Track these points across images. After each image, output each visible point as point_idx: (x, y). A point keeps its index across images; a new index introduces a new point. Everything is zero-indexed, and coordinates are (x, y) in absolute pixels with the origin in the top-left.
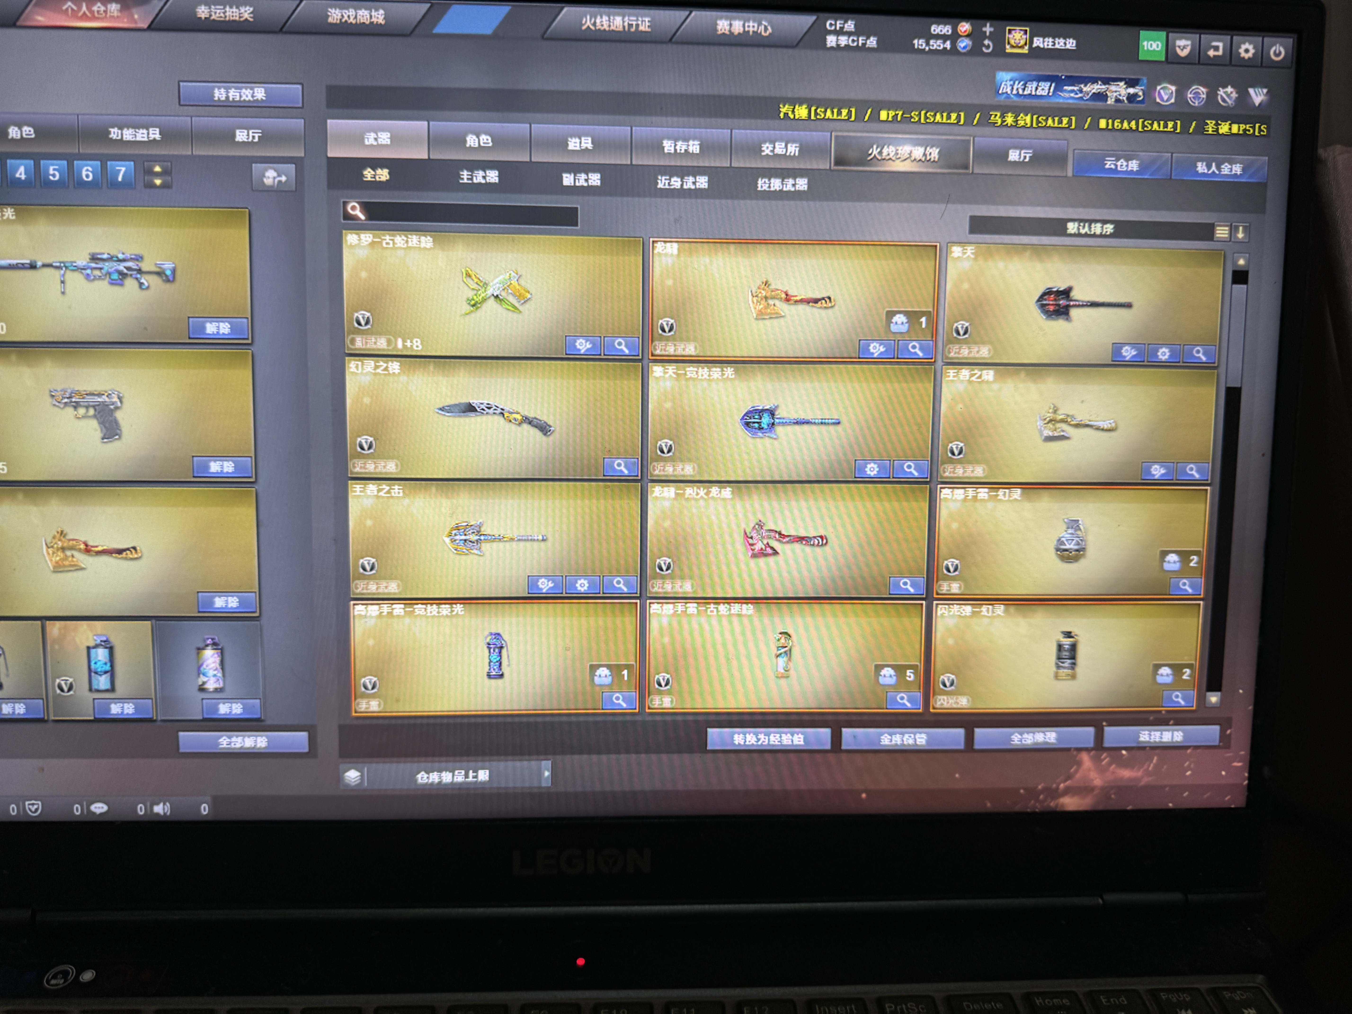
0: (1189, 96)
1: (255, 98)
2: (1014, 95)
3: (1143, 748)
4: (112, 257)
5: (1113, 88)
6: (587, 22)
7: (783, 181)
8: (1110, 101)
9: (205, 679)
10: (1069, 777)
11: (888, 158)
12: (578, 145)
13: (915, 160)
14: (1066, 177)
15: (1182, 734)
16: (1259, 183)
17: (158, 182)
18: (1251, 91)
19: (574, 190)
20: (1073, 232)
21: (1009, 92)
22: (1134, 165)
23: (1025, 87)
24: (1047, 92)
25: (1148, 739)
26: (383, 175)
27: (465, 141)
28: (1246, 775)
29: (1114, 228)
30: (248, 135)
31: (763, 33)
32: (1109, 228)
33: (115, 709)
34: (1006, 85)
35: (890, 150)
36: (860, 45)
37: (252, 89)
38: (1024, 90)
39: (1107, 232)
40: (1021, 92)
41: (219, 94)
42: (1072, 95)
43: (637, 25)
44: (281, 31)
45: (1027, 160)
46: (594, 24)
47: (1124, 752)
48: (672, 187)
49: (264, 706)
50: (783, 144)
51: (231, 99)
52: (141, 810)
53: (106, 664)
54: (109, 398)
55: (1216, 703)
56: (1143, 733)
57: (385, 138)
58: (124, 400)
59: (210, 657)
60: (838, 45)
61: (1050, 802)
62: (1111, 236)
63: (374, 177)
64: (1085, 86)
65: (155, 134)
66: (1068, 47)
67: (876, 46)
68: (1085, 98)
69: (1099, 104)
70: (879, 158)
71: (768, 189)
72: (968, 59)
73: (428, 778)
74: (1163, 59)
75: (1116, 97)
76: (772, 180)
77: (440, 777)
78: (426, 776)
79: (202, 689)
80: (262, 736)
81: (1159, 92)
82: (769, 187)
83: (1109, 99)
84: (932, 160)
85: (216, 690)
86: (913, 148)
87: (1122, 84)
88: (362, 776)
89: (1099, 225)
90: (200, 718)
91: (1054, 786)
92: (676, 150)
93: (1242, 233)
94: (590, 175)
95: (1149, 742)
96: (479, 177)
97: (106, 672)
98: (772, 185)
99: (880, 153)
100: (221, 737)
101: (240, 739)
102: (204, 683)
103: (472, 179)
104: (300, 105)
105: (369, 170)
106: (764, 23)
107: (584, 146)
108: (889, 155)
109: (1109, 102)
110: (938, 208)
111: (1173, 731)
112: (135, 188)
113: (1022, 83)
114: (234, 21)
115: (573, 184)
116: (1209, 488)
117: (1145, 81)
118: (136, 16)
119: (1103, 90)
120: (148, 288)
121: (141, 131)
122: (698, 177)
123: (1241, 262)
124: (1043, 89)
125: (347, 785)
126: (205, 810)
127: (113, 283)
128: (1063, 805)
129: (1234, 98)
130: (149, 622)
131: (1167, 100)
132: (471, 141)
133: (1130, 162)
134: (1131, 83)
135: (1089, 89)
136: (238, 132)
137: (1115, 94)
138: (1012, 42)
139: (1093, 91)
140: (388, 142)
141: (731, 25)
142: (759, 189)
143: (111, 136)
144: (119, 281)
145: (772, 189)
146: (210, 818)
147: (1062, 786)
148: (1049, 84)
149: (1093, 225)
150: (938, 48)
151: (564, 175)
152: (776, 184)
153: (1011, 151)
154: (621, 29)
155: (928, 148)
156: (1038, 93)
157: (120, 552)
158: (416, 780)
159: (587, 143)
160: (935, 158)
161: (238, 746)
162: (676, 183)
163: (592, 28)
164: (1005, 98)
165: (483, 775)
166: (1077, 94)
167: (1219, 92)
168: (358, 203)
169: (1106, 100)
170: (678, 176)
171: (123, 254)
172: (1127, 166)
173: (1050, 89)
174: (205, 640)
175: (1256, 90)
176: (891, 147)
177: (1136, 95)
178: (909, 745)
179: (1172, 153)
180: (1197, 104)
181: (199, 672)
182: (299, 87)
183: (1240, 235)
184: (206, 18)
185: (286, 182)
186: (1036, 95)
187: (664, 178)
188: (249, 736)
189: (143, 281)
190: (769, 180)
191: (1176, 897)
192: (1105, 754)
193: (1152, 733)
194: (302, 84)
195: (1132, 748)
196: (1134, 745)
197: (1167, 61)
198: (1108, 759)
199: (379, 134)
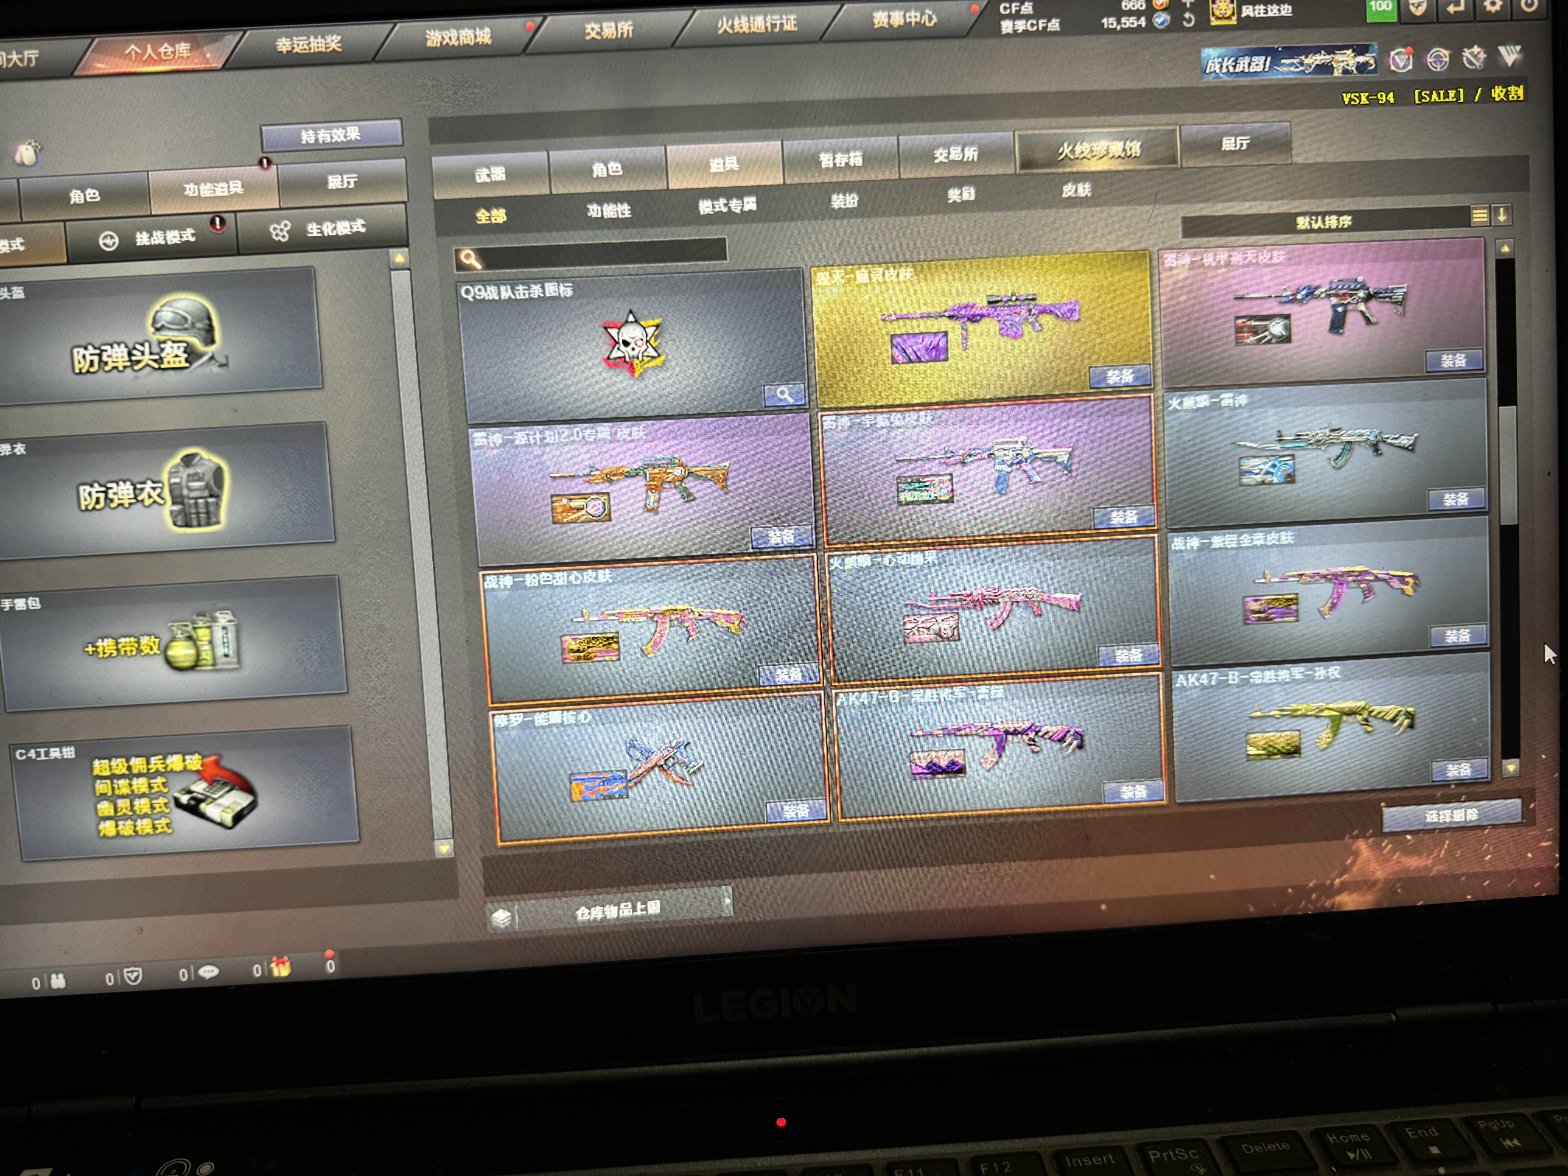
0: (1429, 60)
1: (348, 139)
2: (1224, 73)
3: (1432, 831)
5: (1339, 57)
6: (724, 25)
7: (962, 190)
8: (1337, 73)
10: (1345, 870)
11: (1082, 156)
12: (722, 166)
13: (1114, 156)
14: (1291, 164)
15: (1477, 812)
16: (1519, 156)
18: (1502, 49)
20: (1304, 228)
21: (1218, 71)
23: (1236, 63)
24: (1262, 67)
25: (1436, 820)
26: (499, 216)
27: (592, 171)
28: (1557, 856)
29: (1352, 220)
30: (342, 181)
31: (927, 24)
32: (1347, 220)
34: (1213, 62)
35: (1084, 147)
36: (1041, 29)
37: (344, 128)
38: (1235, 67)
39: (1344, 225)
40: (1231, 70)
41: (307, 136)
42: (1292, 69)
43: (782, 25)
44: (374, 60)
45: (1244, 148)
46: (732, 27)
47: (1409, 837)
50: (959, 149)
51: (321, 141)
52: (257, 971)
55: (1515, 772)
56: (1430, 813)
57: (499, 174)
60: (1015, 31)
61: (1325, 902)
62: (1350, 229)
63: (490, 220)
64: (1307, 57)
65: (236, 187)
66: (1283, 13)
67: (1059, 29)
68: (1307, 72)
69: (1322, 78)
70: (1072, 157)
72: (1167, 36)
73: (589, 914)
74: (1396, 20)
75: (1343, 67)
77: (604, 913)
78: (587, 911)
81: (1393, 58)
83: (1335, 70)
84: (1134, 155)
86: (1110, 144)
87: (1349, 52)
88: (513, 916)
89: (1334, 217)
91: (1328, 882)
92: (835, 164)
93: (1504, 215)
95: (1437, 823)
96: (610, 211)
99: (1073, 151)
103: (601, 214)
104: (400, 143)
105: (483, 211)
106: (928, 11)
107: (729, 166)
108: (1082, 152)
109: (1335, 74)
110: (1144, 210)
111: (1466, 808)
113: (1232, 59)
114: (321, 52)
117: (1376, 47)
118: (208, 55)
119: (1327, 61)
121: (220, 185)
123: (1506, 249)
124: (1257, 65)
125: (496, 928)
126: (331, 968)
128: (1340, 905)
129: (1482, 59)
131: (1404, 67)
132: (599, 170)
134: (1360, 50)
135: (1311, 61)
136: (330, 178)
137: (1342, 64)
138: (1217, 13)
139: (1316, 62)
140: (503, 177)
141: (889, 17)
143: (186, 193)
146: (337, 977)
147: (1337, 881)
148: (1264, 58)
149: (1327, 218)
150: (1132, 26)
151: (701, 203)
153: (1224, 139)
154: (763, 30)
155: (1128, 142)
156: (1252, 70)
158: (576, 917)
159: (732, 163)
160: (1136, 153)
163: (730, 31)
164: (1214, 78)
165: (654, 907)
166: (1297, 67)
167: (1463, 54)
168: (472, 250)
169: (1332, 73)
173: (1265, 64)
175: (1507, 48)
176: (1084, 144)
177: (1367, 64)
180: (1439, 70)
182: (398, 122)
183: (1502, 218)
184: (287, 52)
186: (1249, 72)
191: (1483, 1007)
192: (1386, 841)
193: (1441, 812)
194: (401, 119)
195: (1418, 832)
196: (1421, 828)
197: (1400, 22)
198: (1390, 846)
199: (492, 169)
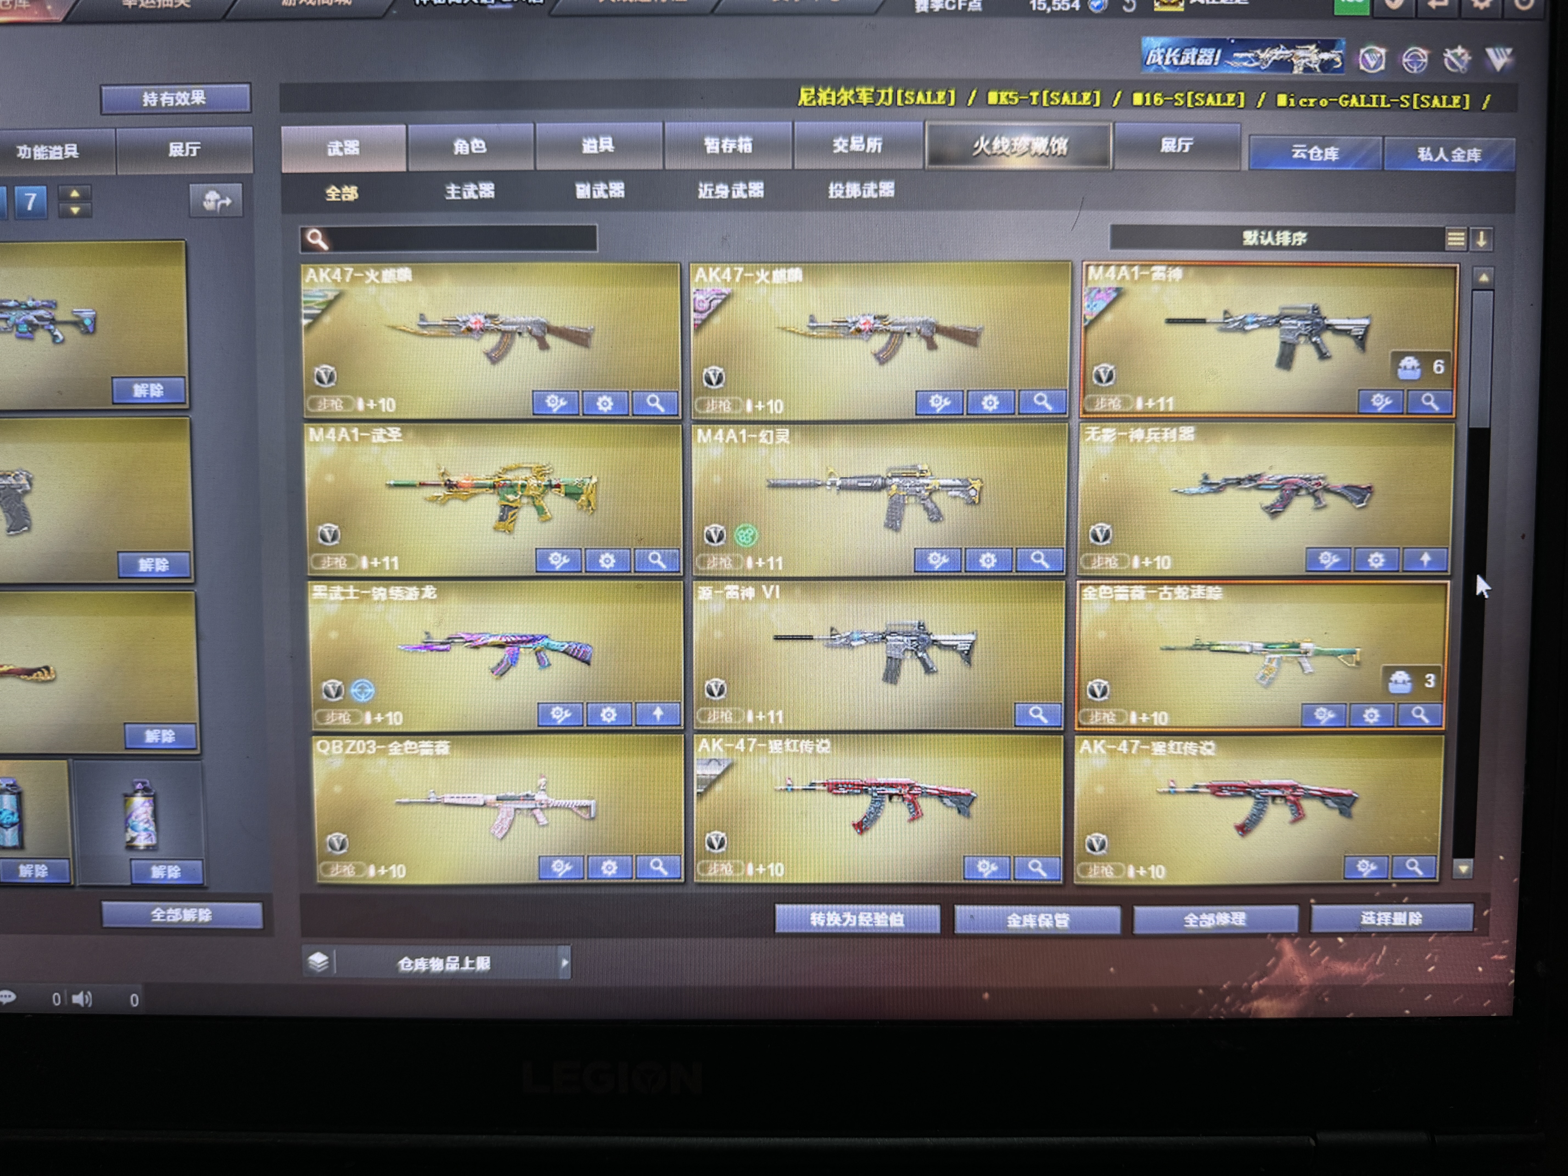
0: (1405, 60)
1: (193, 103)
2: (1166, 66)
3: (1368, 934)
4: (20, 304)
5: (1301, 53)
7: (862, 185)
9: (134, 834)
10: (1265, 973)
11: (999, 152)
12: (595, 147)
13: (1036, 154)
14: (1239, 171)
15: (1421, 916)
16: (1505, 173)
17: (75, 210)
18: (1490, 51)
19: (591, 204)
20: (1251, 243)
21: (1160, 63)
22: (1332, 154)
23: (1182, 55)
24: (1211, 60)
25: (1373, 922)
26: (351, 193)
27: (453, 147)
28: (1512, 971)
29: (1307, 237)
30: (184, 148)
32: (1301, 237)
33: (25, 871)
34: (1155, 53)
35: (1003, 143)
36: (960, 8)
37: (189, 91)
38: (1180, 59)
39: (1297, 242)
40: (1176, 62)
41: (149, 99)
42: (1245, 64)
44: (224, 18)
45: (1187, 150)
47: (1340, 940)
48: (718, 197)
49: (207, 869)
50: (862, 138)
51: (163, 105)
52: (56, 999)
53: (13, 814)
54: (17, 480)
55: (1468, 873)
56: (1367, 913)
57: (352, 147)
58: (34, 482)
59: (141, 806)
60: (931, 10)
61: (1240, 1007)
62: (1304, 247)
63: (340, 197)
64: (1263, 51)
65: (72, 151)
66: (1238, 1)
67: (980, 9)
68: (1263, 68)
69: (1281, 76)
70: (989, 153)
71: (843, 197)
72: (1105, 22)
73: (412, 965)
74: (1368, 14)
75: (1305, 64)
76: (848, 185)
77: (428, 965)
78: (410, 962)
79: (130, 846)
80: (204, 908)
81: (1363, 57)
82: (844, 194)
83: (1295, 67)
84: (1059, 153)
85: (148, 848)
86: (1033, 140)
87: (1312, 47)
88: (330, 960)
89: (1287, 234)
90: (129, 884)
91: (1245, 984)
92: (721, 150)
93: (1484, 239)
94: (611, 184)
95: (1375, 926)
96: (470, 192)
97: (13, 825)
98: (848, 191)
99: (990, 146)
100: (154, 908)
101: (177, 911)
102: (133, 839)
103: (460, 195)
104: (248, 109)
105: (334, 187)
107: (603, 148)
108: (1001, 148)
109: (1296, 72)
110: (1067, 216)
111: (1409, 911)
112: (47, 219)
113: (1177, 50)
114: (168, 8)
115: (589, 197)
116: (1449, 582)
117: (1344, 43)
118: (49, 7)
119: (1287, 57)
120: (63, 341)
121: (55, 148)
122: (750, 184)
123: (1485, 278)
124: (1205, 58)
125: (312, 972)
126: (135, 1002)
127: (21, 337)
128: (1257, 1010)
129: (1466, 62)
130: (65, 762)
131: (1375, 67)
132: (460, 147)
133: (1326, 150)
134: (1325, 46)
135: (1268, 56)
136: (171, 145)
137: (1303, 61)
139: (1275, 58)
140: (357, 151)
142: (831, 196)
143: (19, 155)
144: (28, 334)
145: (848, 196)
146: (142, 1012)
147: (1256, 984)
148: (1214, 50)
149: (1278, 234)
150: (1063, 9)
151: (578, 186)
152: (853, 190)
153: (1164, 140)
155: (1053, 139)
156: (1199, 63)
157: (29, 672)
158: (398, 968)
159: (607, 144)
160: (1062, 151)
161: (176, 919)
162: (722, 191)
164: (1155, 71)
165: (483, 964)
166: (1251, 62)
167: (1445, 55)
168: (319, 229)
169: (1292, 70)
170: (724, 182)
171: (33, 300)
172: (1323, 155)
173: (1214, 57)
174: (134, 785)
175: (1497, 50)
176: (1003, 138)
177: (1332, 61)
178: (1046, 928)
179: (1384, 137)
180: (1415, 71)
181: (127, 826)
182: (247, 86)
183: (1482, 243)
184: (133, 6)
185: (230, 205)
186: (1196, 65)
187: (706, 186)
188: (189, 908)
189: (57, 333)
190: (844, 184)
191: (1417, 1137)
192: (1314, 942)
193: (1379, 914)
194: (250, 83)
195: (1352, 934)
196: (1354, 930)
197: (1373, 16)
198: (1318, 949)
199: (346, 142)
